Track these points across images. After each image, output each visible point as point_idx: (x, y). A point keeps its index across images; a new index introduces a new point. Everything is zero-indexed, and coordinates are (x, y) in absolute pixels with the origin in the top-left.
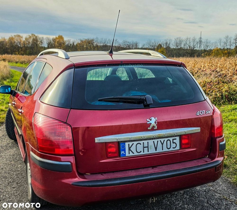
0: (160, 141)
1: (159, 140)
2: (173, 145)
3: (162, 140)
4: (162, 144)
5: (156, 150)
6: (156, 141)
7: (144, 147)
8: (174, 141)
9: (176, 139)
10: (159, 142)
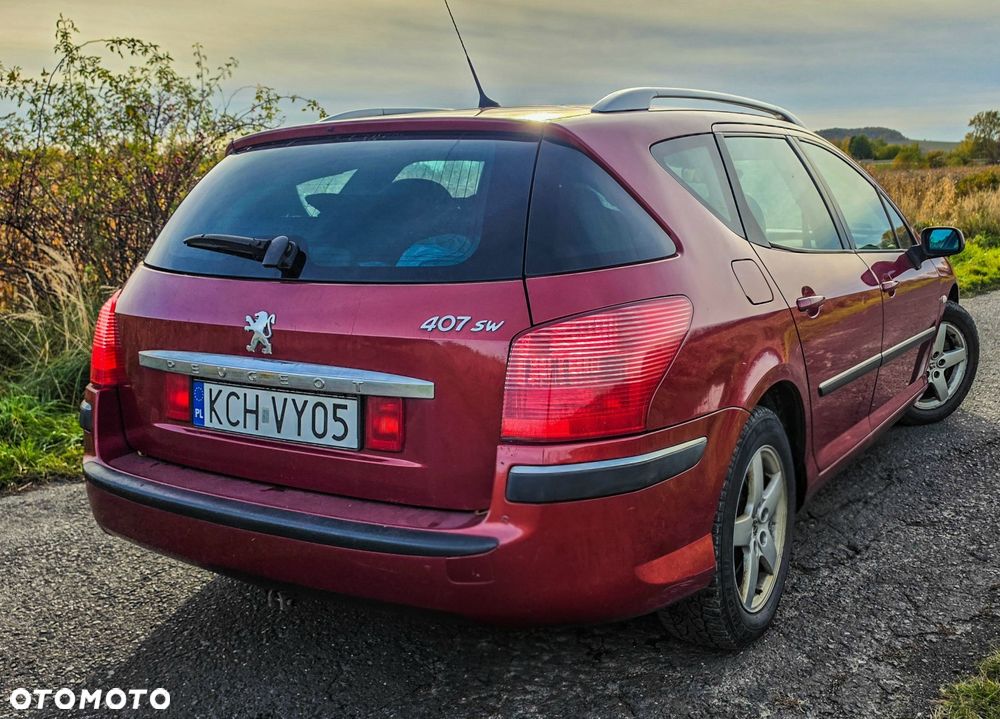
0: (294, 400)
1: (290, 396)
2: (336, 428)
3: (300, 399)
4: (300, 414)
5: (279, 432)
6: (280, 397)
7: (247, 411)
8: (340, 413)
9: (345, 407)
10: (290, 403)
